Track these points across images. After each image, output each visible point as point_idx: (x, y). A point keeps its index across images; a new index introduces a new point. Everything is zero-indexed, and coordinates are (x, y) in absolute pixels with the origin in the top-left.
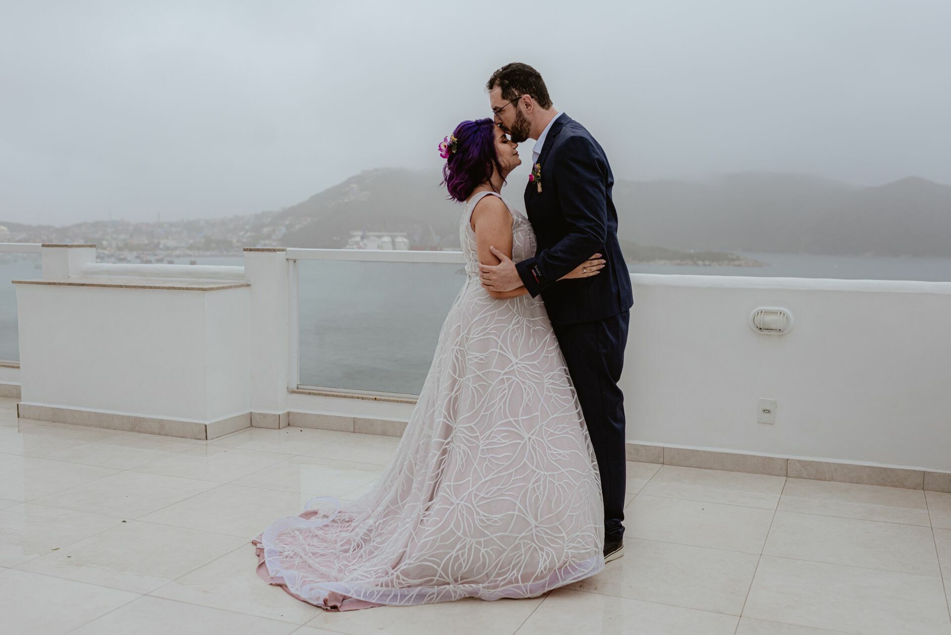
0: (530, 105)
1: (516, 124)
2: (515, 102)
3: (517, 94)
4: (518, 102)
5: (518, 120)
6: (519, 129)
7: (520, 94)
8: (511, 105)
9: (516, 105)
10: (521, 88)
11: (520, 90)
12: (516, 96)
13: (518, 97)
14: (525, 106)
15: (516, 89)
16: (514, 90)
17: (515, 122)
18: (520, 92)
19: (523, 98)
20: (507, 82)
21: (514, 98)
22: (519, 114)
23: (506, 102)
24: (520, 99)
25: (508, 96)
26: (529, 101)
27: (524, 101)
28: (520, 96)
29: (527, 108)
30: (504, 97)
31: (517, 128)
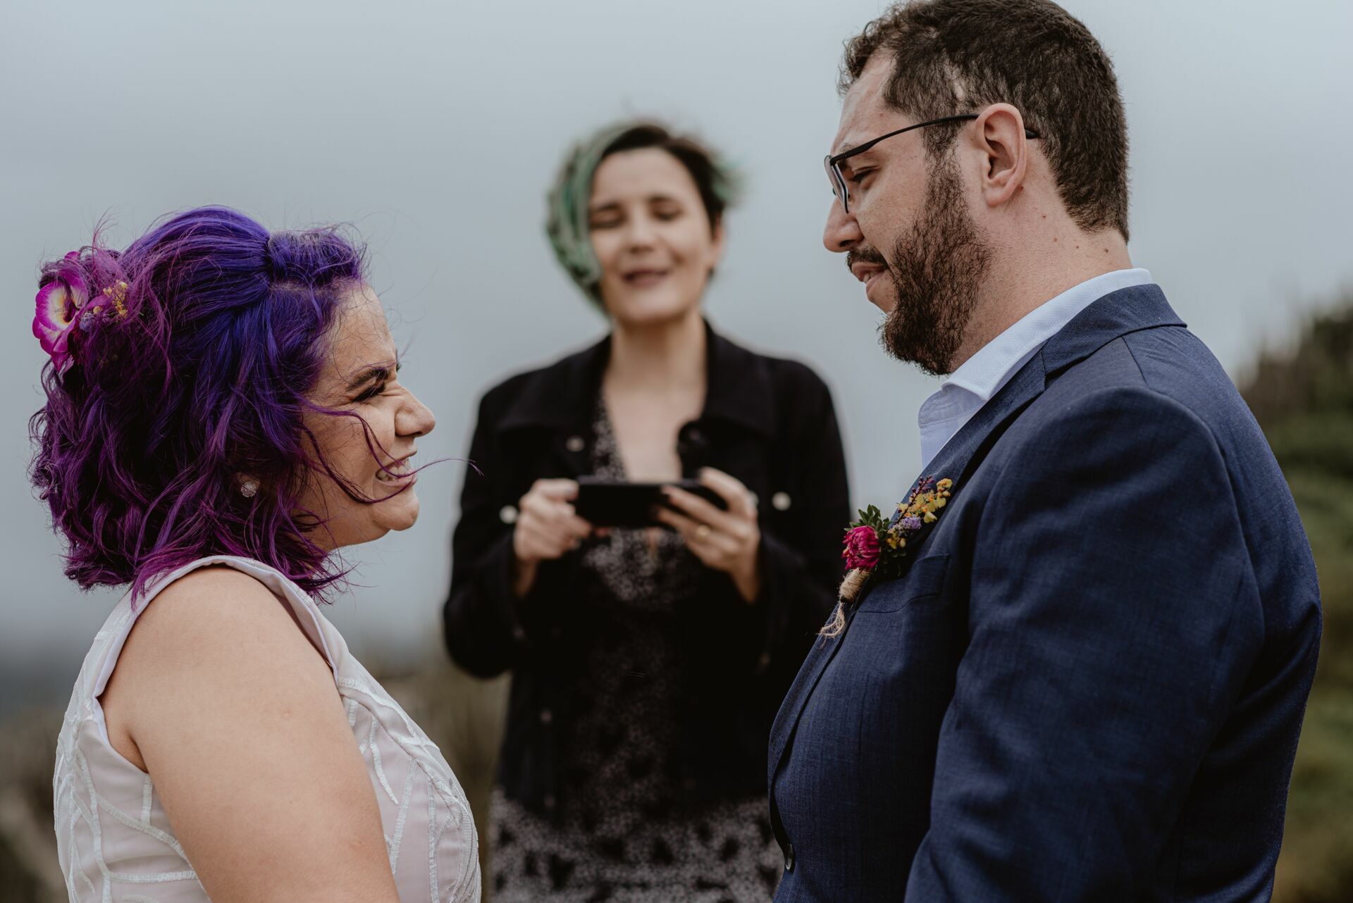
0: (1007, 164)
1: (920, 241)
2: (940, 130)
3: (960, 93)
4: (954, 135)
5: (930, 224)
6: (928, 270)
7: (975, 97)
8: (915, 143)
9: (938, 147)
10: (988, 71)
11: (982, 76)
12: (953, 101)
13: (960, 109)
14: (983, 163)
15: (966, 71)
16: (953, 72)
17: (916, 228)
18: (978, 90)
19: (982, 117)
20: (933, 34)
21: (945, 109)
22: (946, 195)
24: (971, 122)
25: (913, 95)
26: (1008, 140)
27: (981, 134)
28: (973, 105)
29: (990, 174)
30: (893, 100)
31: (922, 266)
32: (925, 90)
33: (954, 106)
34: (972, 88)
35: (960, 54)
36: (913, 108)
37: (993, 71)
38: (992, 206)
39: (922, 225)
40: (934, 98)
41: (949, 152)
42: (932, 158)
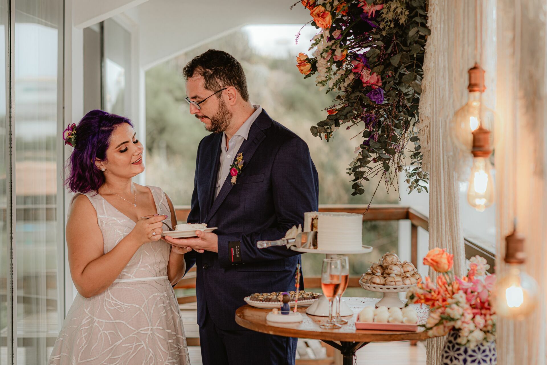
32: (214, 86)
33: (220, 88)
34: (223, 84)
35: (218, 77)
36: (212, 90)
37: (226, 79)
39: (219, 113)
40: (216, 87)
41: (221, 97)
42: (218, 99)
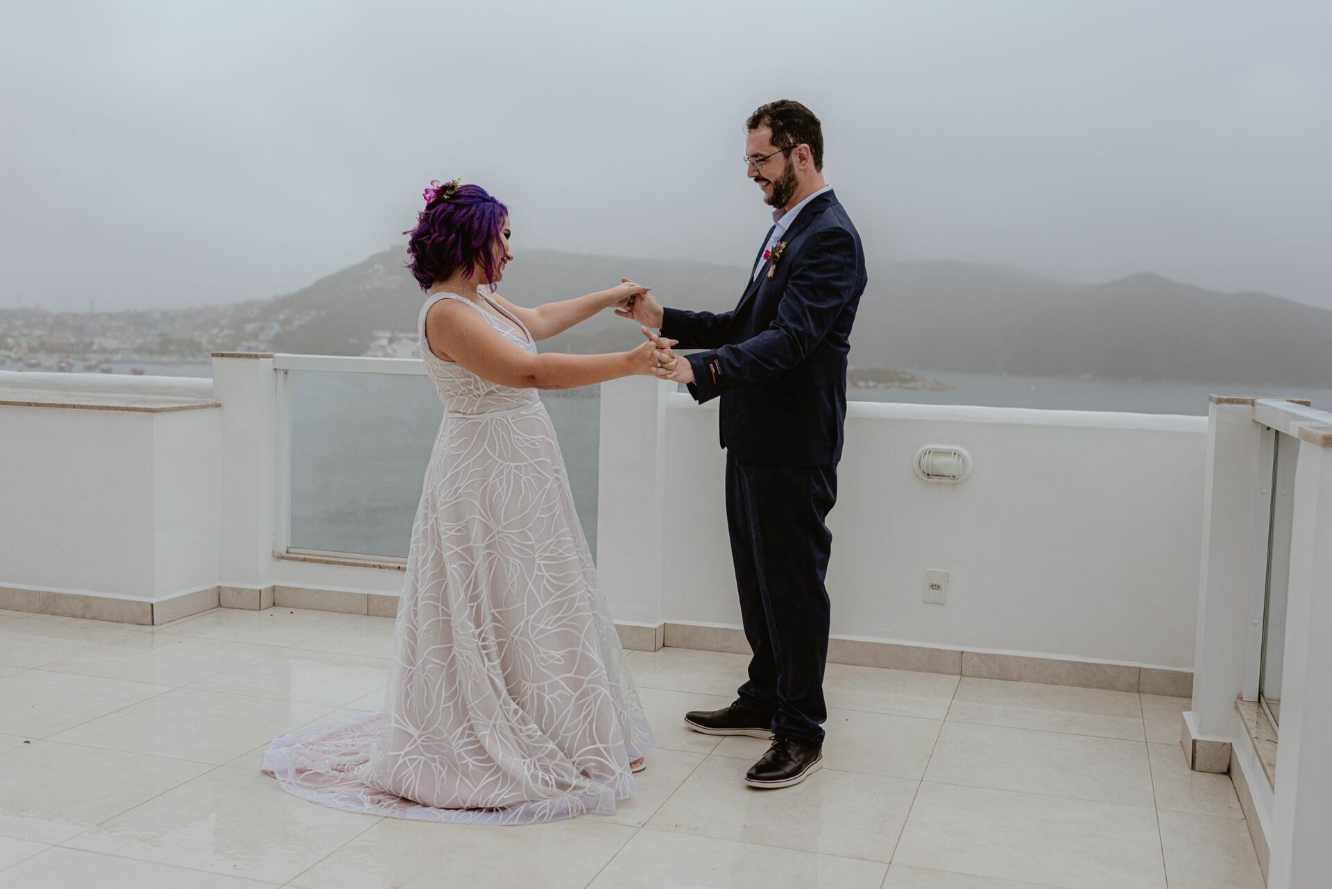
0: (805, 159)
1: (782, 181)
2: (787, 151)
3: (791, 141)
4: (790, 152)
5: (785, 176)
6: (783, 187)
7: (795, 141)
8: (781, 155)
9: (787, 156)
10: (798, 135)
11: (796, 137)
12: (790, 143)
13: (792, 145)
14: (799, 159)
15: (792, 136)
16: (789, 136)
17: (781, 175)
18: (795, 139)
19: (799, 147)
20: (781, 123)
21: (788, 145)
22: (789, 168)
23: (776, 149)
24: (795, 149)
25: (779, 142)
26: (805, 153)
27: (798, 152)
28: (795, 144)
29: (801, 162)
30: (773, 142)
31: (782, 186)
38: (800, 170)
